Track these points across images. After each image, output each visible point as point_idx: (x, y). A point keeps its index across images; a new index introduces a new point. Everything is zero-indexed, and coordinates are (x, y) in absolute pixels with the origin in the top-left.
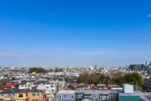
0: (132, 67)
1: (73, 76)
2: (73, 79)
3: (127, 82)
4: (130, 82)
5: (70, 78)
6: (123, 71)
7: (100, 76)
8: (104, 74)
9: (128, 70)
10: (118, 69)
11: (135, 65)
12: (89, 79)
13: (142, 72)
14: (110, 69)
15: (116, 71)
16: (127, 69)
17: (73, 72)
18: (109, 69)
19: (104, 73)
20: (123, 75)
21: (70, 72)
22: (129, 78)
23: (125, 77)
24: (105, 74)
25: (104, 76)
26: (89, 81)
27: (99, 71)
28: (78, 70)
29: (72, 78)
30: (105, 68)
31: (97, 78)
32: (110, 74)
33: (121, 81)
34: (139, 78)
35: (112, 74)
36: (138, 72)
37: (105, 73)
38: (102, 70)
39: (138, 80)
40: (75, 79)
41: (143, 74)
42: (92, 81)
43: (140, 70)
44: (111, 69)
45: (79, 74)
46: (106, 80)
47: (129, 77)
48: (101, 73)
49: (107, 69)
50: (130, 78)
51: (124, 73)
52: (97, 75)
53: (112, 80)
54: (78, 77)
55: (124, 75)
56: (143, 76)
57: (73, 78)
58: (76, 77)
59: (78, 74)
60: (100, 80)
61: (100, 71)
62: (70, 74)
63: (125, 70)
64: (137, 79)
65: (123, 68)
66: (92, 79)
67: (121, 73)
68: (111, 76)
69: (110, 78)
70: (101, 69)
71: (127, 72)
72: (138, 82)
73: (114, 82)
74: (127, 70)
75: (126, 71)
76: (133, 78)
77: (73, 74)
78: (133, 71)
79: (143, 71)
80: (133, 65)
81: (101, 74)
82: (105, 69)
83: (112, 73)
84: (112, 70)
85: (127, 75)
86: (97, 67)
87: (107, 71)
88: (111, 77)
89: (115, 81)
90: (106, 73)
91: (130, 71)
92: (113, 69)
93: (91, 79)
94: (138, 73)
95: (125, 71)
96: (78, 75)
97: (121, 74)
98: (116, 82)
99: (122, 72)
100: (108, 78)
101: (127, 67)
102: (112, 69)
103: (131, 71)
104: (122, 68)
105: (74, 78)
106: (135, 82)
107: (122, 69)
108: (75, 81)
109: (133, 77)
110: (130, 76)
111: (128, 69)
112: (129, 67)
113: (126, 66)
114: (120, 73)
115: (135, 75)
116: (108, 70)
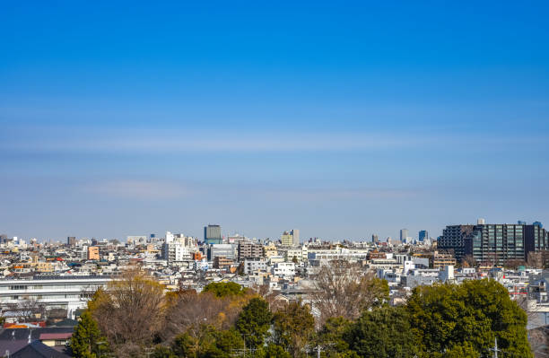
0: (458, 243)
1: (41, 308)
2: (36, 333)
3: (428, 346)
4: (451, 347)
5: (10, 321)
6: (398, 272)
7: (236, 306)
8: (264, 288)
9: (431, 266)
10: (362, 253)
11: (477, 228)
12: (156, 326)
13: (531, 276)
14: (311, 256)
15: (349, 266)
16: (427, 254)
17: (35, 274)
18: (305, 251)
19: (267, 280)
20: (396, 300)
21: (16, 276)
22: (438, 316)
23: (410, 308)
24: (276, 293)
25: (264, 305)
26: (158, 340)
27: (234, 266)
28: (75, 266)
29: (29, 325)
30: (272, 245)
31: (214, 317)
32: (307, 291)
33: (385, 338)
34: (508, 317)
35: (326, 292)
36: (504, 279)
37: (274, 285)
38: (255, 264)
39: (503, 334)
40: (53, 331)
41: (538, 290)
42: (178, 342)
43: (512, 265)
44: (318, 253)
45: (83, 294)
46: (279, 332)
47: (441, 309)
48: (248, 284)
49: (291, 253)
50: (446, 318)
51: (404, 279)
52: (219, 301)
53: (325, 330)
54: (78, 312)
55: (403, 300)
56: (532, 305)
57: (34, 321)
58: (60, 312)
59: (77, 289)
60: (237, 336)
61: (240, 271)
62: (16, 297)
63: (410, 265)
64: (498, 324)
65: (401, 246)
66: (182, 331)
67: (385, 283)
68: (319, 305)
69: (309, 321)
70: (246, 254)
71: (429, 277)
72: (503, 344)
73: (337, 348)
74: (426, 262)
75: (418, 266)
76: (471, 323)
77: (40, 295)
78: (467, 270)
79: (536, 272)
80: (470, 231)
81: (246, 291)
82: (273, 256)
83: (322, 286)
84: (324, 262)
85: (425, 295)
86: (220, 240)
87: (287, 270)
88: (316, 312)
89: (344, 336)
90: (282, 282)
91: (443, 273)
92: (328, 253)
93: (174, 331)
94: (502, 281)
95: (411, 272)
96: (76, 298)
97: (387, 290)
98: (351, 348)
99: (392, 276)
100: (297, 314)
101: (428, 243)
102: (325, 257)
103: (451, 269)
104: (389, 250)
105: (48, 323)
106: (478, 347)
107: (389, 256)
108: (51, 344)
109: (468, 315)
110: (445, 304)
111: (431, 258)
112: (443, 245)
113: (422, 235)
114: (377, 285)
115: (482, 297)
116: (295, 260)
